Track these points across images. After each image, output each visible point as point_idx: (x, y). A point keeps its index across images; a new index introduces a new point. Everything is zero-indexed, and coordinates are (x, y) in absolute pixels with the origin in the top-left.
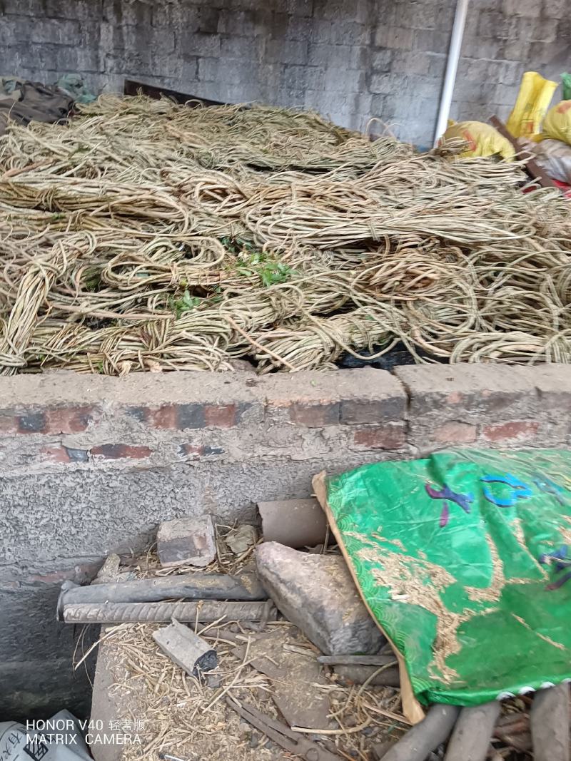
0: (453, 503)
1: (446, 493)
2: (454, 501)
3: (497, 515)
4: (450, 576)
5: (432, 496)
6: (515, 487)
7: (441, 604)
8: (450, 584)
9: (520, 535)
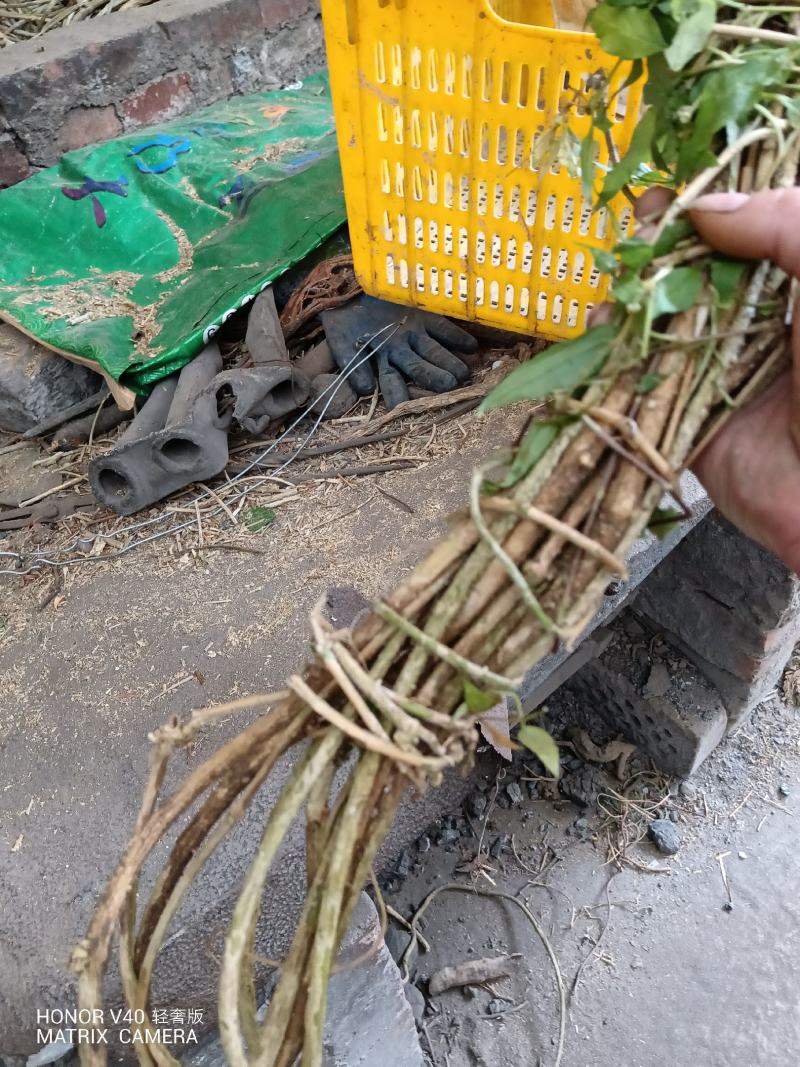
0: (103, 193)
1: (91, 187)
2: (103, 190)
3: (159, 184)
4: (133, 275)
5: (74, 199)
6: (171, 146)
7: (134, 304)
8: (136, 283)
9: (193, 192)
